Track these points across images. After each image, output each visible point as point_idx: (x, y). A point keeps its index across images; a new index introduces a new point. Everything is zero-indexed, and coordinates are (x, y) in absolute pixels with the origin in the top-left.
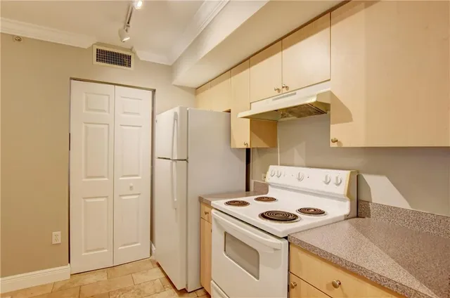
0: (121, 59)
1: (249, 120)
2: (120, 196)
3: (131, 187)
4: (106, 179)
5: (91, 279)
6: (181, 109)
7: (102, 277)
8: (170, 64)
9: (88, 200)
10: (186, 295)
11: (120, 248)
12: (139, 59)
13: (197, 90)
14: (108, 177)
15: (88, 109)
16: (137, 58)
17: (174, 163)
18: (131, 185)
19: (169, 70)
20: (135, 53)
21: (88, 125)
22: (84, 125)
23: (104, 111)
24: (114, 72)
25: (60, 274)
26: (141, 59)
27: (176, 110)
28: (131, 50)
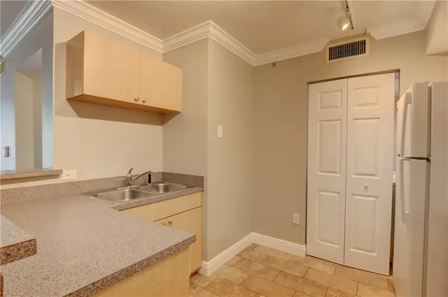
0: (355, 48)
2: (353, 195)
3: (366, 188)
4: (339, 175)
7: (329, 270)
8: (422, 28)
9: (321, 193)
11: (351, 250)
12: (375, 39)
14: (340, 174)
15: (322, 108)
16: (371, 38)
18: (366, 184)
20: (369, 36)
21: (323, 123)
22: (319, 123)
23: (337, 107)
26: (378, 39)
27: (410, 90)
28: (365, 34)
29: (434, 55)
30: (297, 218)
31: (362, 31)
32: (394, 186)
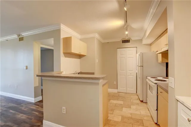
0: (127, 41)
1: (161, 54)
2: (128, 75)
3: (131, 74)
5: (121, 93)
6: (141, 53)
8: (141, 39)
9: (121, 76)
10: (142, 103)
11: (128, 89)
13: (150, 45)
14: (125, 71)
15: (121, 55)
16: (131, 40)
17: (139, 67)
19: (141, 40)
21: (121, 58)
23: (124, 55)
24: (127, 44)
25: (115, 91)
26: (133, 40)
27: (139, 53)
28: (130, 38)
29: (144, 45)
30: (115, 83)
31: (129, 38)
32: (137, 73)
